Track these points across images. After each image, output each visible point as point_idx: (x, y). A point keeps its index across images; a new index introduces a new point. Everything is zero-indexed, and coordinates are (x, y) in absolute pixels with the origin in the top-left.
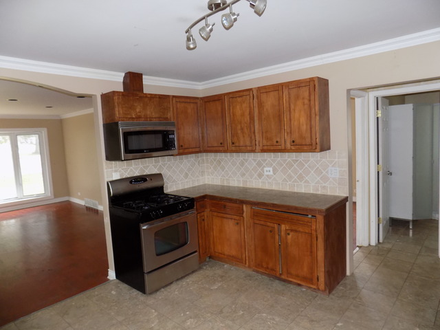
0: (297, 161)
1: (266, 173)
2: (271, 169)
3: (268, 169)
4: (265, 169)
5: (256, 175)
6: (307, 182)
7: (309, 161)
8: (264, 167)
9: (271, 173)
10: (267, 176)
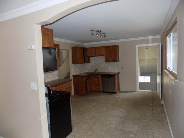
6: (50, 77)
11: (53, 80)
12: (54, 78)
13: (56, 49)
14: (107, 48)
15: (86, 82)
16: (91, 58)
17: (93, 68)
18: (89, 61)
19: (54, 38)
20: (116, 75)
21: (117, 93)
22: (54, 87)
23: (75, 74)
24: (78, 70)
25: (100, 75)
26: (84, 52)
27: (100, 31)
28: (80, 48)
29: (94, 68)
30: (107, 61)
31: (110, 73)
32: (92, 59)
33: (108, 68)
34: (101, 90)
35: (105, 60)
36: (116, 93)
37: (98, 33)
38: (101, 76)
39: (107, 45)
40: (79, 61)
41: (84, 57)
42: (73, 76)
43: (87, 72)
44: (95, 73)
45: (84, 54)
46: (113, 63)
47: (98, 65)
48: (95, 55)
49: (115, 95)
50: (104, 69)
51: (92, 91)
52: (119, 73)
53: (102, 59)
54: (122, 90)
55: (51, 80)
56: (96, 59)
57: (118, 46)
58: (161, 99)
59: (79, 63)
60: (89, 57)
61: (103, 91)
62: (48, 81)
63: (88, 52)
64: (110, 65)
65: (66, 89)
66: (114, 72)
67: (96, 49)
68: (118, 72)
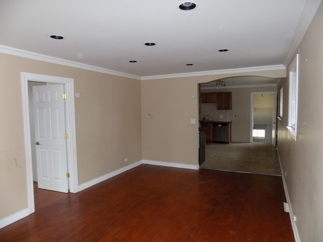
20: (229, 123)
30: (219, 108)
31: (221, 121)
33: (219, 117)
34: (211, 140)
35: (217, 108)
36: (228, 143)
39: (219, 91)
46: (224, 111)
47: (208, 112)
49: (227, 144)
52: (231, 122)
53: (213, 106)
54: (234, 141)
57: (232, 93)
58: (276, 147)
61: (214, 141)
64: (221, 113)
66: (225, 120)
67: (206, 95)
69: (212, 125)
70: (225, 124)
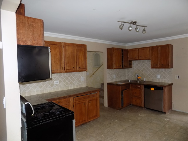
0: (70, 76)
1: (55, 83)
2: (58, 81)
3: (57, 81)
4: (55, 82)
5: (49, 86)
6: (74, 84)
7: (74, 75)
8: (55, 81)
9: (58, 83)
10: (56, 85)
11: (78, 87)
12: (80, 85)
13: (49, 48)
14: (154, 49)
15: (122, 93)
16: (133, 62)
17: (135, 76)
18: (130, 66)
19: (45, 32)
20: (165, 86)
21: (167, 114)
22: (72, 98)
23: (110, 82)
24: (114, 76)
25: (143, 84)
26: (122, 55)
27: (136, 22)
28: (118, 49)
29: (136, 74)
30: (154, 66)
31: (158, 83)
32: (135, 63)
33: (156, 77)
34: (143, 105)
35: (151, 66)
36: (165, 113)
37: (132, 25)
38: (143, 86)
39: (155, 45)
40: (115, 66)
41: (122, 61)
42: (108, 84)
43: (128, 79)
44: (137, 82)
45: (122, 57)
46: (163, 70)
47: (142, 71)
48: (138, 59)
49: (163, 115)
50: (150, 78)
51: (131, 104)
52: (172, 84)
53: (147, 64)
54: (176, 110)
55: (76, 87)
56: (139, 64)
57: (172, 46)
59: (115, 69)
60: (131, 61)
61: (145, 107)
62: (72, 88)
63: (128, 55)
64: (158, 72)
65: (90, 100)
66: (163, 82)
67: (138, 51)
68: (170, 82)
69: (143, 87)
70: (159, 88)
